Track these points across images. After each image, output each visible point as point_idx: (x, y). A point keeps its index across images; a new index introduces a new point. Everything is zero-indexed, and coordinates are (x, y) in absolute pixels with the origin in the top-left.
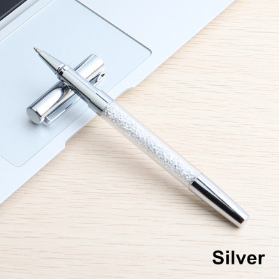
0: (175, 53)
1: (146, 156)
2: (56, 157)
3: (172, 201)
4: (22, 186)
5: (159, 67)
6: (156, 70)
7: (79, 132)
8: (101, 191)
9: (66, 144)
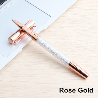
1: (49, 53)
2: (19, 54)
3: (60, 68)
4: (7, 64)
5: (54, 22)
7: (26, 45)
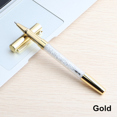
0: (74, 22)
3: (73, 84)
6: (66, 29)
8: (43, 80)
9: (29, 60)
